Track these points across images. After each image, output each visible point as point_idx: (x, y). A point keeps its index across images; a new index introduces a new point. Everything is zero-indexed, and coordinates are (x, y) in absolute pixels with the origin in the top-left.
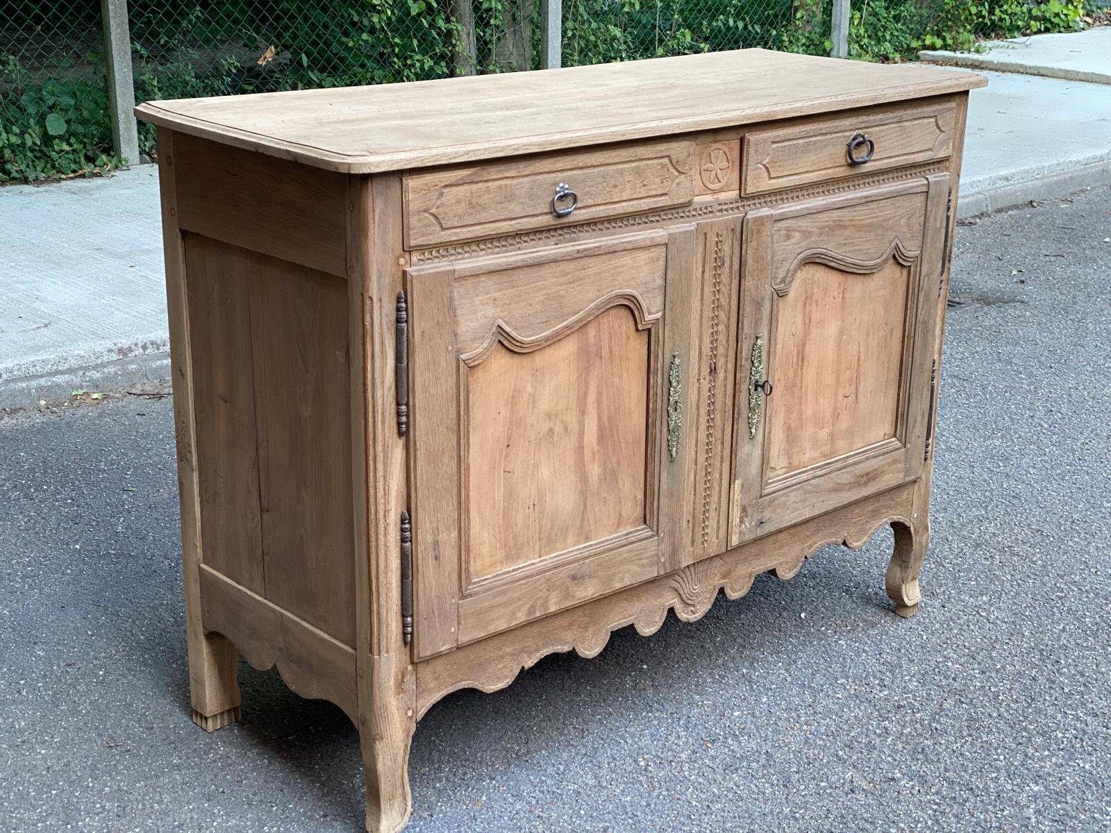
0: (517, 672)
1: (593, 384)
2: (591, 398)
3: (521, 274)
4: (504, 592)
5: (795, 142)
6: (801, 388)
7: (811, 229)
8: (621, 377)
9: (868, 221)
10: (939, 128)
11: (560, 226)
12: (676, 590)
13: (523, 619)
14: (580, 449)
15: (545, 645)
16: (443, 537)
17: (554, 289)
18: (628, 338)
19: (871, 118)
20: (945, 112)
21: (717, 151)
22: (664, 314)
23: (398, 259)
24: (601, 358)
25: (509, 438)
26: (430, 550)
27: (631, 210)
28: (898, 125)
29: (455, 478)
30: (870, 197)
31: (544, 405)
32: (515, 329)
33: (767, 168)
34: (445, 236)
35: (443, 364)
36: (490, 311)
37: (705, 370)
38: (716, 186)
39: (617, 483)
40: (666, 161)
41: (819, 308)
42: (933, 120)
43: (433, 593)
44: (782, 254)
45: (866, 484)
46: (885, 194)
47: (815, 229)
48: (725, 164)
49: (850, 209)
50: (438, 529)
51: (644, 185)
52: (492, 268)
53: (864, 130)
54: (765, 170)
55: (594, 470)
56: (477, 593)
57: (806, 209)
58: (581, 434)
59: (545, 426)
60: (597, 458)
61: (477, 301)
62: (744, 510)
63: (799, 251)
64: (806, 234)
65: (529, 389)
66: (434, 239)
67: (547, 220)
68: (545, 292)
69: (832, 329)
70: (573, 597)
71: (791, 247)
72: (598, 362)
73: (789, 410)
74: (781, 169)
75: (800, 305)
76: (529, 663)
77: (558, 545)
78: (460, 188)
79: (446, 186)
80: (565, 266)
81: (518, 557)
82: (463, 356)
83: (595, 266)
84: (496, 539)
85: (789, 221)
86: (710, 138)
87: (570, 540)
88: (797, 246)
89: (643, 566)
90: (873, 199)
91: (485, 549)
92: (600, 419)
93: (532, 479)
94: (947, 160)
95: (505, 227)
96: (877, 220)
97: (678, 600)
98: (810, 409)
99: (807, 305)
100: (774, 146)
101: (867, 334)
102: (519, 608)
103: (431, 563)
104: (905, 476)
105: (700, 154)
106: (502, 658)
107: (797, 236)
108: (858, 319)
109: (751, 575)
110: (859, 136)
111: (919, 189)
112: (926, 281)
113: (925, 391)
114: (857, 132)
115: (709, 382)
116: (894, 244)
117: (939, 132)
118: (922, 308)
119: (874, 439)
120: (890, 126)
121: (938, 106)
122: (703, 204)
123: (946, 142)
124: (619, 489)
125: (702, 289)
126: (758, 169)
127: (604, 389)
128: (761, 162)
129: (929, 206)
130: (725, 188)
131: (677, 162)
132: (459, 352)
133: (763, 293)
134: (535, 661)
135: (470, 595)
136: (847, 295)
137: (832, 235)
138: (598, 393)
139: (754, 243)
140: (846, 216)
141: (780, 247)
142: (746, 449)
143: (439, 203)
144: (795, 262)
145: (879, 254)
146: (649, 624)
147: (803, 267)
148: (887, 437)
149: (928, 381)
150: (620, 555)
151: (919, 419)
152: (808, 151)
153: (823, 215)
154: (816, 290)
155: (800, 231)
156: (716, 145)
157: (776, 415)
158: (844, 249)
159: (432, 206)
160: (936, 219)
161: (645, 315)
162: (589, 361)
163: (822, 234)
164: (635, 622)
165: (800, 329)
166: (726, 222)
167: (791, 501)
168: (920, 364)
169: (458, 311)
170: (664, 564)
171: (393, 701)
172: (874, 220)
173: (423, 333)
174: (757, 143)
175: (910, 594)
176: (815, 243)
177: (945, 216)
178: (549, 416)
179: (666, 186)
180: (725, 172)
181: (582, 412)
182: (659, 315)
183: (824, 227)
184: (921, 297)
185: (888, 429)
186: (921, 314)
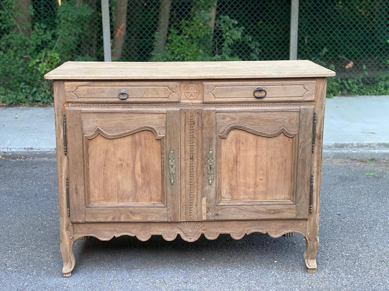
0: (112, 237)
1: (138, 154)
2: (138, 158)
3: (107, 115)
4: (102, 210)
5: (227, 87)
6: (237, 172)
7: (235, 117)
8: (150, 153)
9: (267, 118)
10: (306, 89)
11: (123, 102)
12: (181, 229)
13: (111, 220)
14: (133, 172)
15: (124, 232)
16: (79, 187)
17: (120, 121)
18: (153, 141)
20: (309, 84)
21: (192, 87)
22: (166, 136)
23: (64, 104)
24: (141, 145)
25: (105, 163)
26: (75, 190)
27: (152, 101)
28: (282, 86)
29: (83, 171)
30: (267, 110)
31: (119, 156)
32: (105, 131)
33: (214, 94)
34: (79, 100)
35: (78, 137)
36: (95, 124)
37: (188, 157)
38: (192, 98)
39: (150, 186)
40: (167, 87)
41: (244, 146)
42: (302, 86)
43: (76, 203)
44: (221, 124)
45: (273, 214)
46: (275, 110)
47: (238, 118)
48: (195, 91)
49: (256, 113)
51: (157, 94)
52: (95, 112)
53: (263, 86)
54: (212, 95)
55: (140, 181)
56: (92, 207)
57: (233, 110)
58: (134, 168)
59: (119, 163)
60: (141, 176)
61: (90, 120)
62: (208, 208)
63: (230, 124)
64: (233, 119)
65: (112, 150)
66: (75, 100)
67: (117, 100)
68: (116, 121)
69: (252, 154)
70: (131, 218)
71: (225, 122)
72: (140, 146)
73: (231, 179)
74: (221, 95)
75: (234, 143)
76: (117, 236)
77: (125, 201)
78: (84, 87)
79: (79, 86)
80: (123, 115)
81: (109, 200)
82: (85, 135)
83: (136, 117)
84: (100, 193)
85: (224, 113)
86: (189, 82)
87: (130, 200)
88: (229, 122)
89: (161, 216)
91: (96, 195)
92: (141, 165)
93: (114, 178)
94: (315, 101)
95: (101, 100)
96: (271, 118)
97: (181, 232)
98: (242, 180)
99: (237, 143)
100: (216, 87)
101: (271, 159)
102: (109, 216)
103: (75, 194)
104: (296, 216)
105: (184, 87)
106: (106, 231)
107: (228, 119)
108: (265, 153)
109: (217, 233)
110: (260, 88)
111: (295, 110)
112: (302, 144)
113: (306, 186)
114: (259, 87)
115: (190, 162)
116: (281, 128)
117: (306, 91)
118: (301, 154)
119: (279, 198)
120: (277, 86)
121: (305, 81)
122: (185, 103)
123: (311, 95)
124: (150, 189)
125: (185, 131)
126: (209, 94)
127: (143, 156)
128: (210, 92)
129: (301, 117)
130: (196, 99)
131: (172, 88)
132: (83, 134)
133: (212, 136)
134: (119, 236)
135: (90, 207)
136: (259, 143)
137: (247, 121)
138: (140, 156)
139: (207, 118)
140: (254, 115)
141: (220, 121)
142: (208, 187)
143: (77, 90)
144: (228, 127)
145: (274, 131)
146: (169, 237)
147: (233, 130)
148: (286, 199)
149: (308, 182)
150: (150, 210)
151: (303, 196)
152: (234, 91)
153: (242, 113)
154: (241, 139)
155: (230, 117)
156: (192, 85)
157: (224, 179)
158: (254, 126)
159: (74, 91)
160: (306, 122)
161: (158, 134)
162: (136, 146)
163: (241, 120)
164: (162, 235)
165: (235, 151)
166: (195, 110)
167: (233, 211)
168: (302, 175)
169: (83, 122)
170: (170, 218)
171: (65, 232)
172: (270, 118)
173: (70, 126)
174: (208, 86)
175: (310, 264)
176: (238, 122)
177: (312, 122)
178: (121, 160)
179: (167, 95)
180: (195, 94)
181: (134, 161)
182: (164, 136)
183: (242, 117)
184: (300, 150)
185: (287, 196)
186: (301, 156)
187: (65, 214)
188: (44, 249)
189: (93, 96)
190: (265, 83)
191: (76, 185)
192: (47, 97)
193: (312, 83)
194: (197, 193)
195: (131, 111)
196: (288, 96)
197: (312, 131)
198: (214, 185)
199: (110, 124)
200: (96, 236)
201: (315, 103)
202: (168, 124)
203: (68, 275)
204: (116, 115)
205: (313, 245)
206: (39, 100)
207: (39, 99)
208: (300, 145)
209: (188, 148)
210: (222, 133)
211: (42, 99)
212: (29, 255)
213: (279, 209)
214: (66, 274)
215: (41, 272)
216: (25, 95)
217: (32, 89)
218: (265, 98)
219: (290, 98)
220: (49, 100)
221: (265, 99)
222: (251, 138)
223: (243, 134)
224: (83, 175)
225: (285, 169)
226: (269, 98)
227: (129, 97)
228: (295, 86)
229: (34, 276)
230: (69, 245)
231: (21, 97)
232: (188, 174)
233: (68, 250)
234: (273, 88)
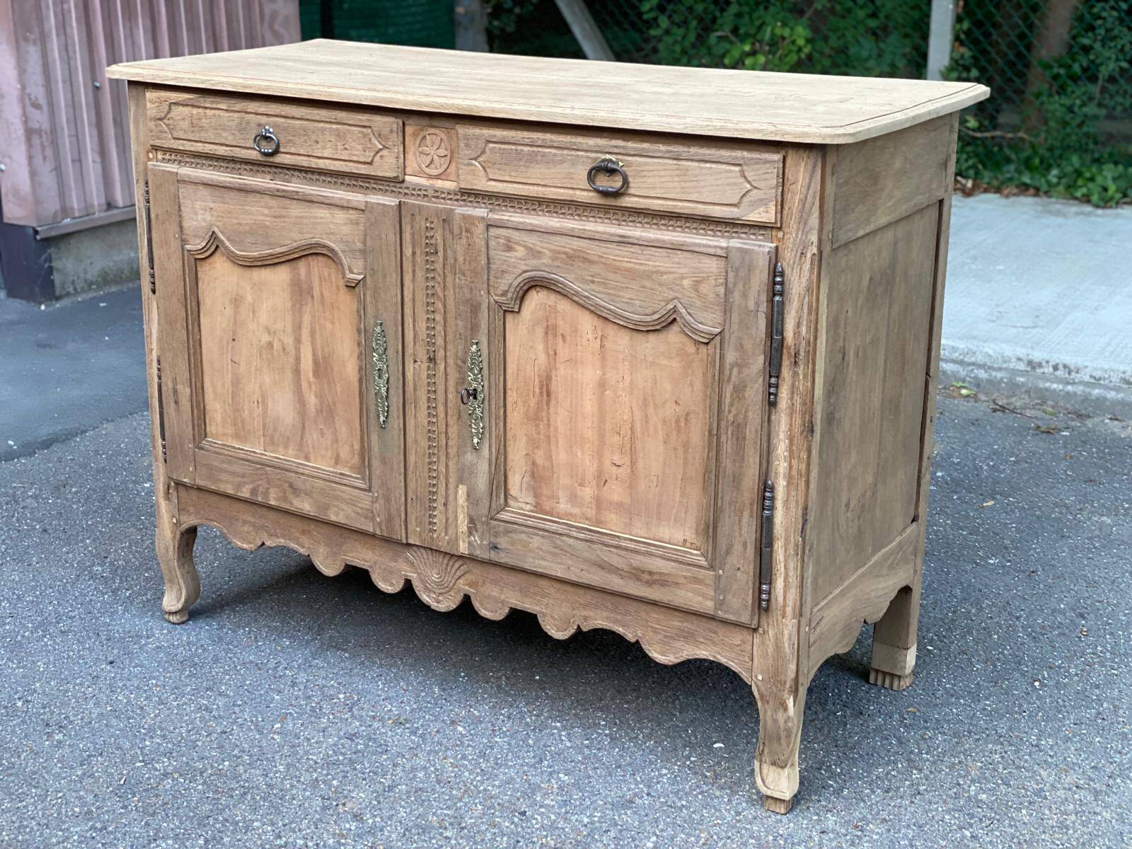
0: (258, 542)
1: (307, 319)
2: (306, 331)
3: (232, 195)
4: (230, 463)
5: (519, 148)
6: (549, 426)
7: (540, 249)
8: (333, 323)
9: (629, 265)
11: (267, 164)
13: (247, 496)
14: (297, 371)
15: (283, 537)
16: (180, 387)
17: (261, 218)
18: (338, 289)
19: (630, 144)
20: (758, 163)
21: (436, 137)
22: (365, 278)
23: (148, 152)
24: (313, 297)
25: (234, 333)
26: (172, 396)
27: (333, 168)
28: (675, 162)
29: (186, 345)
30: (629, 237)
31: (263, 317)
32: (228, 240)
33: (484, 167)
34: (177, 144)
35: (172, 247)
36: (209, 218)
37: (422, 355)
38: (435, 172)
39: (334, 422)
40: (368, 131)
41: (567, 345)
42: (737, 169)
44: (502, 264)
45: (648, 583)
46: (653, 241)
47: (547, 251)
48: (442, 151)
49: (597, 243)
51: (346, 149)
52: (206, 181)
53: (620, 157)
54: (481, 169)
55: (312, 400)
56: (207, 450)
57: (531, 224)
58: (298, 359)
59: (265, 338)
61: (197, 205)
62: (472, 520)
63: (526, 268)
64: (533, 253)
65: (249, 298)
66: (168, 144)
67: (254, 155)
68: (251, 217)
69: (589, 374)
70: (291, 502)
71: (513, 260)
72: (310, 300)
73: (533, 444)
74: (502, 172)
75: (540, 332)
76: (268, 542)
78: (185, 108)
79: (175, 103)
80: (266, 199)
81: (245, 440)
82: (188, 247)
83: (296, 210)
84: (226, 414)
85: (509, 231)
86: (425, 122)
87: (290, 452)
88: (522, 262)
89: (358, 513)
90: (631, 240)
91: (218, 418)
92: (314, 354)
93: (255, 379)
94: (777, 228)
95: (221, 151)
96: (642, 268)
97: (415, 575)
98: (561, 456)
99: (550, 337)
100: (491, 145)
101: (645, 404)
102: (244, 484)
103: (173, 404)
104: (716, 609)
105: (415, 135)
106: (245, 522)
107: (521, 252)
108: (628, 379)
109: (503, 602)
110: (610, 161)
111: (712, 251)
112: (735, 371)
113: (746, 514)
114: (608, 156)
115: (429, 368)
116: (670, 306)
117: (748, 186)
118: (731, 405)
119: (666, 537)
120: (660, 160)
121: (746, 154)
122: (417, 184)
123: (762, 202)
124: (335, 429)
125: (414, 271)
126: (472, 165)
127: (318, 327)
128: (475, 159)
129: (731, 275)
130: (443, 177)
131: (380, 135)
132: (184, 242)
133: (479, 298)
134: (275, 545)
135: (203, 449)
136: (608, 345)
137: (572, 265)
138: (312, 328)
139: (464, 241)
140: (593, 249)
141: (498, 255)
142: (470, 457)
143: (169, 116)
144: (520, 279)
145: (649, 311)
146: (385, 580)
147: (538, 289)
148: (688, 545)
149: (752, 504)
150: (333, 489)
151: (738, 548)
152: (537, 162)
153: (558, 238)
154: (560, 322)
155: (526, 247)
156: (433, 130)
157: (515, 441)
158: (592, 286)
159: (165, 117)
160: (745, 295)
161: (347, 272)
162: (301, 295)
163: (557, 259)
164: (370, 570)
165: (542, 358)
166: (437, 210)
167: (536, 545)
168: (734, 476)
169: (182, 208)
170: (380, 524)
171: (163, 504)
172: (637, 267)
173: (157, 215)
174: (467, 138)
175: (769, 780)
176: (546, 266)
177: (764, 298)
178: (268, 330)
179: (368, 157)
180: (443, 159)
181: (298, 341)
182: (361, 277)
183: (559, 252)
184: (728, 390)
185: (691, 536)
186: (730, 412)
187: (159, 453)
189: (203, 136)
190: (623, 147)
191: (175, 381)
193: (766, 162)
194: (447, 466)
195: (283, 191)
196: (693, 197)
197: (764, 330)
198: (486, 451)
199: (240, 224)
200: (226, 532)
201: (780, 234)
202: (369, 243)
203: (173, 619)
204: (251, 198)
205: (775, 721)
208: (727, 372)
209: (422, 325)
210: (504, 294)
213: (666, 574)
214: (169, 614)
218: (627, 199)
219: (700, 206)
221: (627, 201)
222: (587, 323)
223: (564, 306)
224: (186, 357)
225: (686, 446)
226: (636, 199)
227: (282, 150)
228: (714, 166)
230: (172, 540)
232: (423, 404)
233: (171, 553)
234: (646, 164)
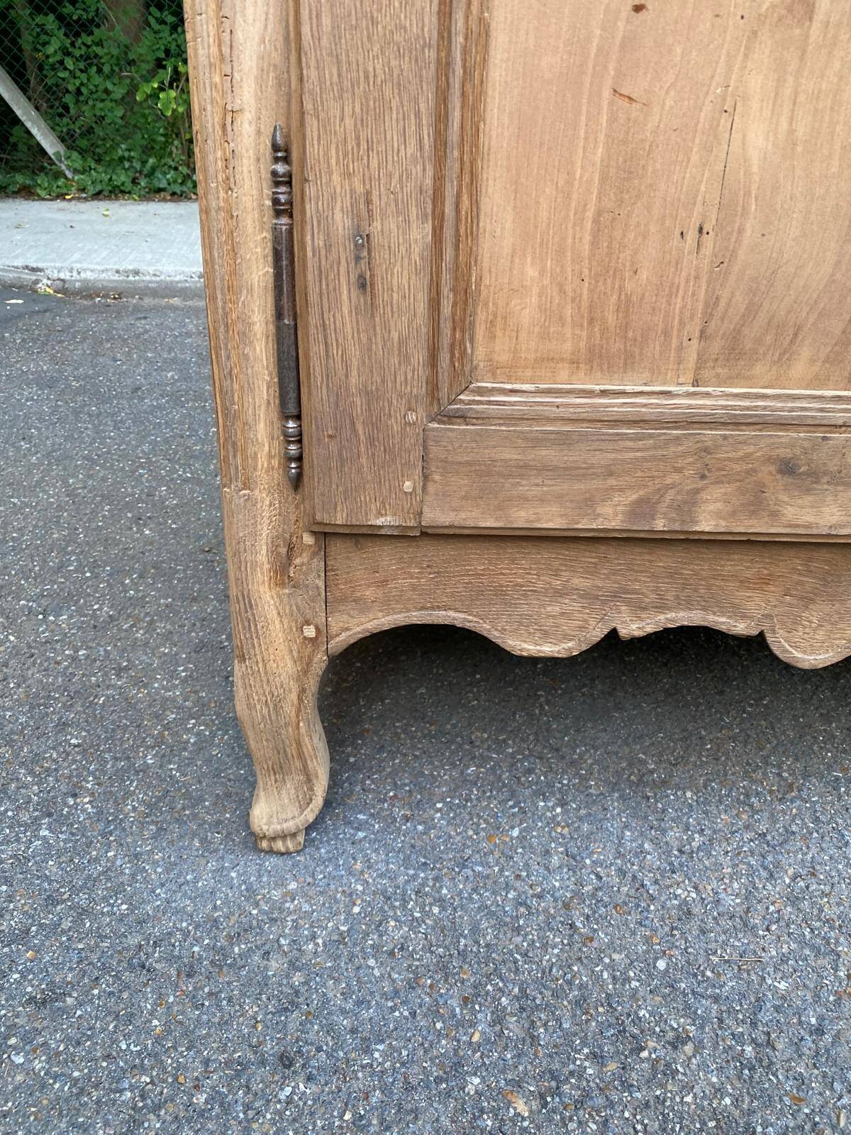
4: (564, 440)
13: (615, 523)
15: (688, 605)
16: (385, 228)
26: (344, 253)
29: (431, 54)
43: (353, 380)
50: (368, 202)
56: (483, 418)
70: (775, 515)
76: (633, 627)
77: (758, 369)
81: (628, 362)
84: (562, 291)
87: (799, 368)
91: (526, 311)
102: (607, 493)
103: (347, 296)
106: (559, 594)
134: (650, 629)
135: (463, 417)
187: (262, 461)
188: (152, 622)
191: (364, 207)
192: (180, 181)
200: (484, 627)
206: (161, 186)
207: (163, 184)
211: (169, 184)
212: (74, 659)
214: (274, 839)
215: (128, 794)
216: (131, 174)
217: (146, 162)
220: (185, 189)
229: (83, 830)
230: (298, 679)
231: (122, 178)
233: (289, 709)
